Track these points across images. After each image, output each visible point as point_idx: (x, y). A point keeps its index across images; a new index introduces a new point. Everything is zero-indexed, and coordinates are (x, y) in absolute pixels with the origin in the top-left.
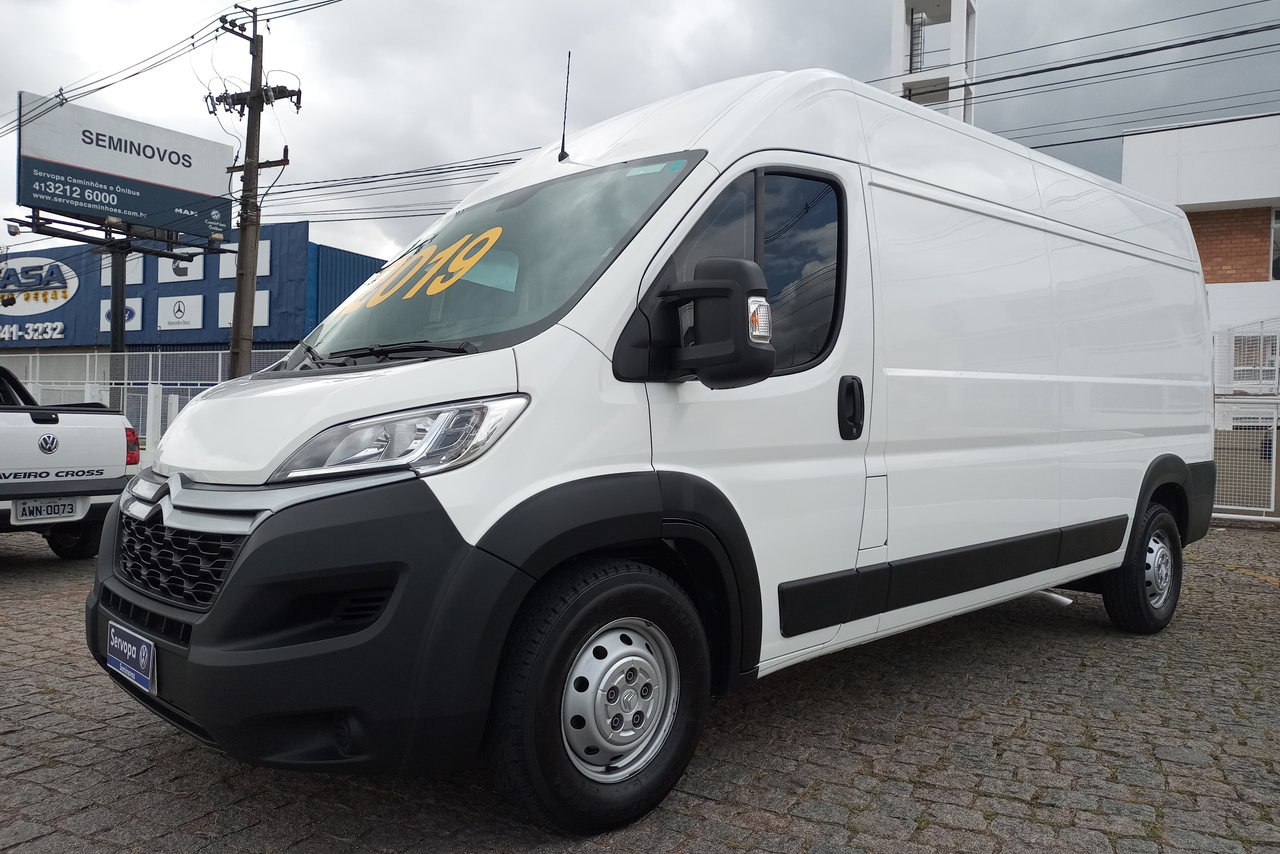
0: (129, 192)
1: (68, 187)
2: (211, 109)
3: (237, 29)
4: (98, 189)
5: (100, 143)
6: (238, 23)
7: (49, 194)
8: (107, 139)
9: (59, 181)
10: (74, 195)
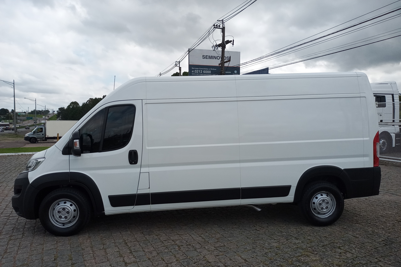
0: (214, 69)
1: (199, 71)
2: (214, 49)
3: (218, 27)
4: (206, 70)
5: (207, 58)
6: (218, 25)
7: (195, 73)
8: (208, 57)
9: (198, 69)
10: (201, 72)
